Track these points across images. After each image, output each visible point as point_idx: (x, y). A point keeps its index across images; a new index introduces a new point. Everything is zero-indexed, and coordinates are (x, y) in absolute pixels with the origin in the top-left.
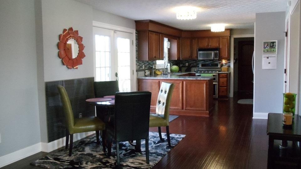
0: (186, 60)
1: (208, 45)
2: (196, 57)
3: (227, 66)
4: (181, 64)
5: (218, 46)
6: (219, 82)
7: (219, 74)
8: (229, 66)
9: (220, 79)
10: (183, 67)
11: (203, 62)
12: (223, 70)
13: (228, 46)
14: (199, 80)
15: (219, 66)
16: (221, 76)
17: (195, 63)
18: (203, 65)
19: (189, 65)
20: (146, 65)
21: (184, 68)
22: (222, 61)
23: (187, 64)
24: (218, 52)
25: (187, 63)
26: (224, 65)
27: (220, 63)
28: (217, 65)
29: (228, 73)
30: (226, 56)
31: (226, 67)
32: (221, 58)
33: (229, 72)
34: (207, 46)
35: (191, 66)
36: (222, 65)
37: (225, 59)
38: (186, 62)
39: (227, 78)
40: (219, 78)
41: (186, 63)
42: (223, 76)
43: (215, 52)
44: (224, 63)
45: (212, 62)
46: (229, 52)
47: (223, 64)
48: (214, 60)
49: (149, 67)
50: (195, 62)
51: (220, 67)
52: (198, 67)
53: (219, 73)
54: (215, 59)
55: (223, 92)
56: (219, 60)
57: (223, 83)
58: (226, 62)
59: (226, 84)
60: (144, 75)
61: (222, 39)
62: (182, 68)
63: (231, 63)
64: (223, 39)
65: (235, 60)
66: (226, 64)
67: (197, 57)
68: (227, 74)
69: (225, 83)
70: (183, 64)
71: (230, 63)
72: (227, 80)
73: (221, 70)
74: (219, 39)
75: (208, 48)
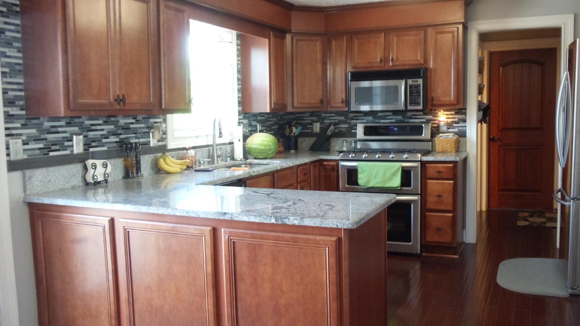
0: (312, 114)
1: (385, 60)
2: (343, 102)
3: (456, 133)
4: (296, 126)
5: (422, 61)
6: (423, 195)
7: (423, 164)
8: (462, 135)
9: (429, 181)
10: (301, 135)
11: (370, 118)
12: (438, 148)
13: (457, 62)
14: (293, 226)
15: (426, 134)
16: (431, 170)
17: (345, 122)
18: (368, 131)
19: (324, 129)
20: (91, 134)
21: (307, 139)
22: (435, 115)
23: (317, 128)
24: (420, 81)
25: (318, 124)
26: (444, 128)
27: (428, 121)
28: (418, 130)
29: (458, 159)
30: (452, 97)
31: (451, 135)
32: (433, 105)
33: (463, 156)
34: (381, 61)
35: (329, 133)
36: (436, 131)
37: (447, 106)
38: (315, 118)
39: (454, 177)
40: (424, 177)
41: (313, 121)
42: (440, 172)
43: (410, 82)
44: (442, 124)
45: (400, 118)
46: (461, 84)
47: (438, 126)
48: (406, 111)
49: (121, 143)
50: (342, 118)
51: (429, 137)
52: (355, 135)
53: (425, 159)
54: (409, 108)
55: (438, 229)
56: (424, 111)
57: (439, 196)
58: (449, 120)
59: (451, 201)
60: (77, 181)
61: (437, 33)
62: (300, 140)
63: (468, 124)
64: (439, 36)
65: (481, 113)
66: (450, 125)
67: (347, 102)
68: (455, 163)
69: (448, 199)
70: (301, 124)
71: (464, 121)
72: (455, 186)
73: (433, 146)
74: (426, 33)
75: (386, 68)
